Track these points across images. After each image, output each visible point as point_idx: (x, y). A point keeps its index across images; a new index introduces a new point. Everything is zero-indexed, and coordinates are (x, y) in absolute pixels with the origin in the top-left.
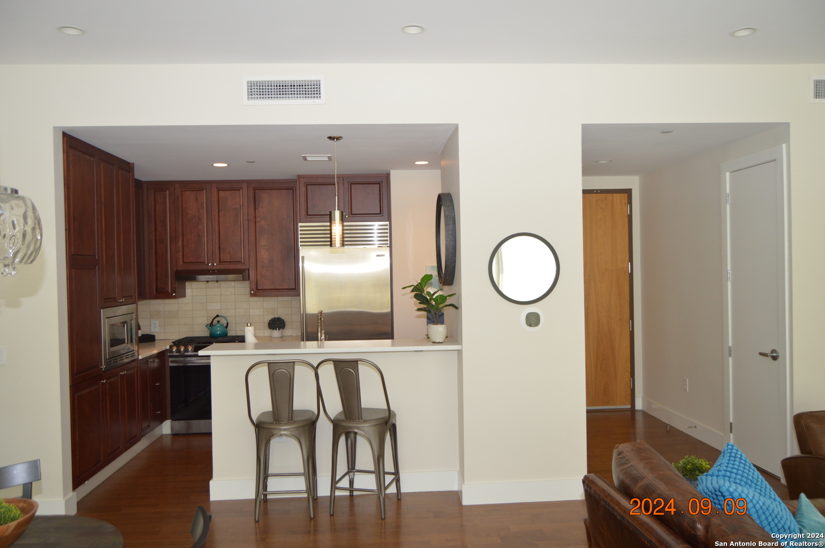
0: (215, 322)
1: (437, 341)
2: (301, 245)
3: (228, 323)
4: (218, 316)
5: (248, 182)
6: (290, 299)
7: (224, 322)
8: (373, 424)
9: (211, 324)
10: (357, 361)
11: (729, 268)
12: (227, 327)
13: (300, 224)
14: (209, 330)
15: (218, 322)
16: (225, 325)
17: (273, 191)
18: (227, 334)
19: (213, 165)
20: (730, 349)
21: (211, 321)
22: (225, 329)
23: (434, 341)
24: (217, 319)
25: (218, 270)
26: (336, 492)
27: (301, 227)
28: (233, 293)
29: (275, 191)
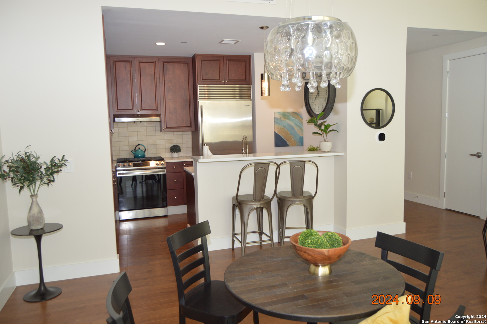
0: (137, 148)
1: (327, 151)
2: (200, 99)
3: (145, 149)
4: (139, 145)
5: (159, 58)
6: (182, 134)
7: (142, 148)
8: (305, 199)
9: (135, 150)
10: (305, 162)
11: (447, 111)
12: (145, 151)
13: (199, 85)
14: (133, 154)
15: (139, 148)
16: (144, 150)
17: (175, 64)
18: (145, 156)
19: (155, 44)
20: (445, 154)
21: (134, 148)
22: (144, 152)
23: (323, 151)
24: (139, 146)
25: (140, 115)
26: (285, 240)
27: (199, 87)
28: (146, 130)
29: (176, 64)
